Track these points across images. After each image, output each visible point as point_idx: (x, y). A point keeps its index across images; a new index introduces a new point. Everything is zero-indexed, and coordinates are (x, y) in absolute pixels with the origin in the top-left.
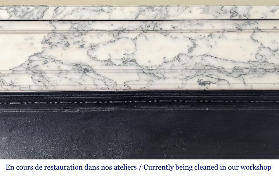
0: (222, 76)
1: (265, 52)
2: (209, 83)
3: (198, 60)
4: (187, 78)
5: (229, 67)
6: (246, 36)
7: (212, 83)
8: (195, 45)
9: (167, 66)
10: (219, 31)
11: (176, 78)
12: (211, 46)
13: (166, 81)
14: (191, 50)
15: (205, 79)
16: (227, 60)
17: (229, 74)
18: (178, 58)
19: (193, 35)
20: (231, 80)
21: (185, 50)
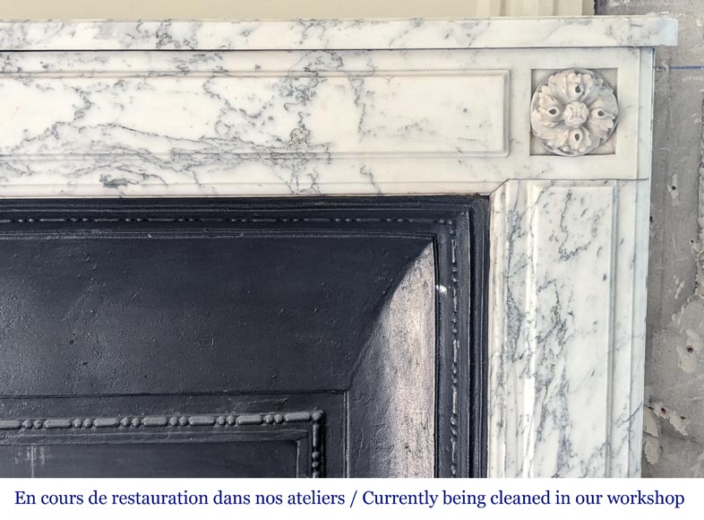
0: (151, 169)
1: (235, 119)
2: (125, 183)
3: (96, 135)
4: (78, 173)
5: (160, 148)
6: (193, 85)
7: (129, 182)
8: (89, 104)
9: (33, 148)
10: (140, 74)
11: (53, 172)
12: (122, 107)
13: (34, 180)
14: (80, 114)
15: (115, 175)
16: (157, 135)
17: (165, 165)
18: (54, 131)
19: (84, 84)
20: (169, 177)
21: (68, 116)
